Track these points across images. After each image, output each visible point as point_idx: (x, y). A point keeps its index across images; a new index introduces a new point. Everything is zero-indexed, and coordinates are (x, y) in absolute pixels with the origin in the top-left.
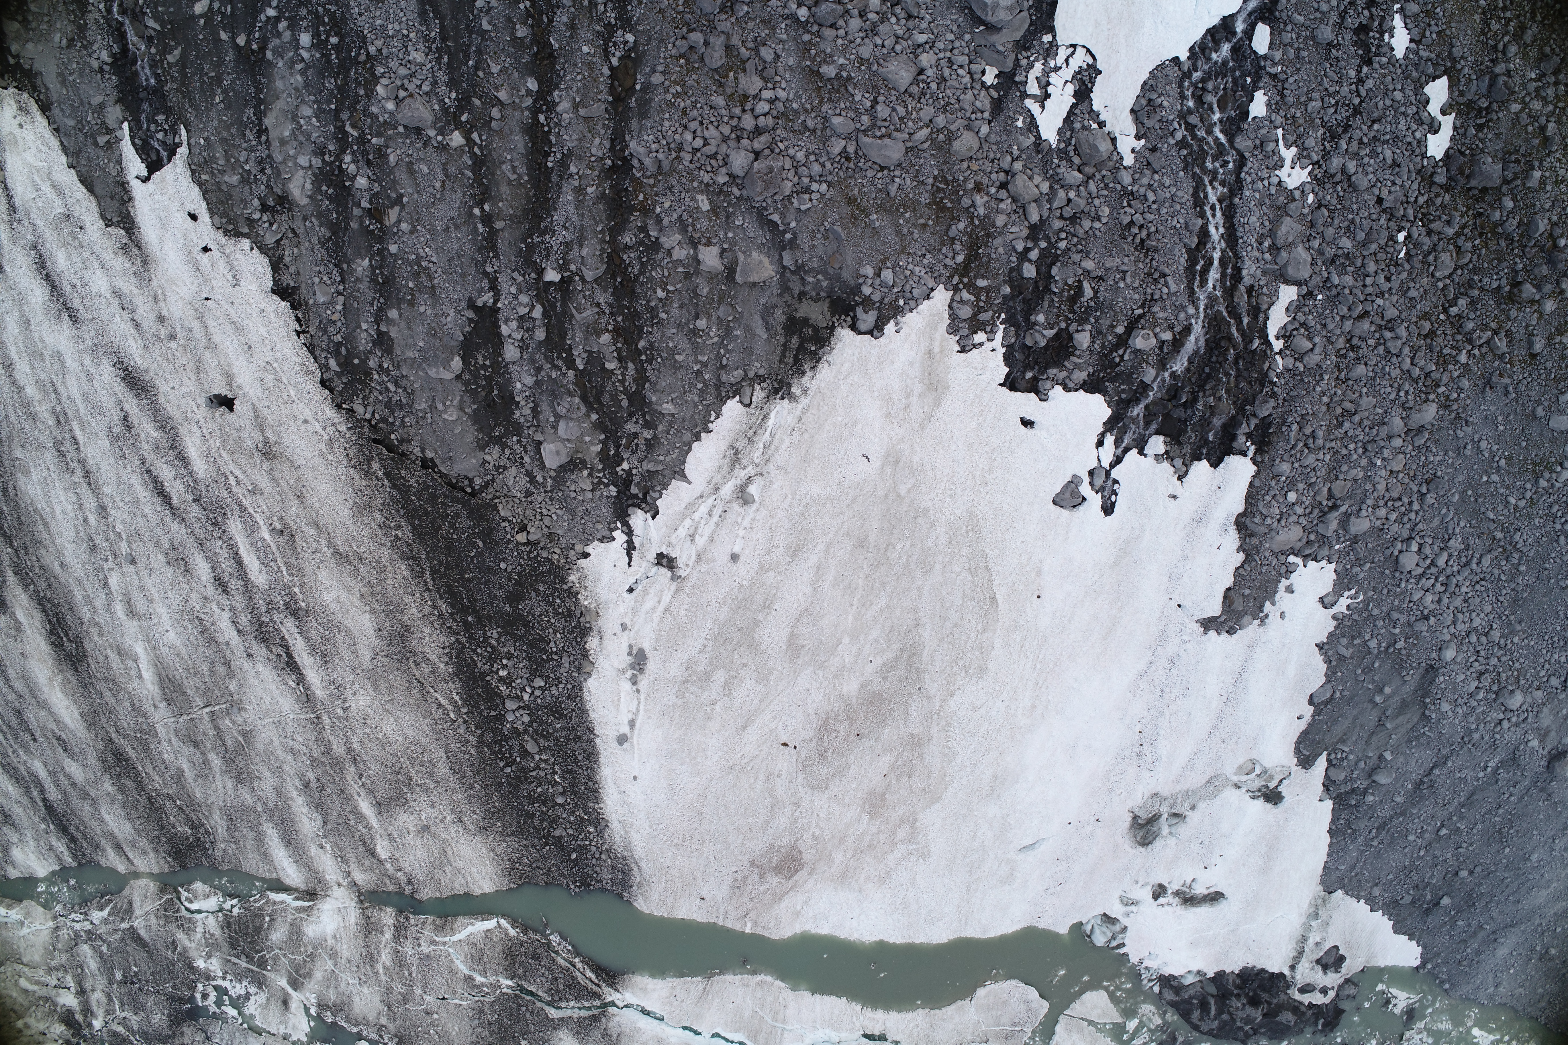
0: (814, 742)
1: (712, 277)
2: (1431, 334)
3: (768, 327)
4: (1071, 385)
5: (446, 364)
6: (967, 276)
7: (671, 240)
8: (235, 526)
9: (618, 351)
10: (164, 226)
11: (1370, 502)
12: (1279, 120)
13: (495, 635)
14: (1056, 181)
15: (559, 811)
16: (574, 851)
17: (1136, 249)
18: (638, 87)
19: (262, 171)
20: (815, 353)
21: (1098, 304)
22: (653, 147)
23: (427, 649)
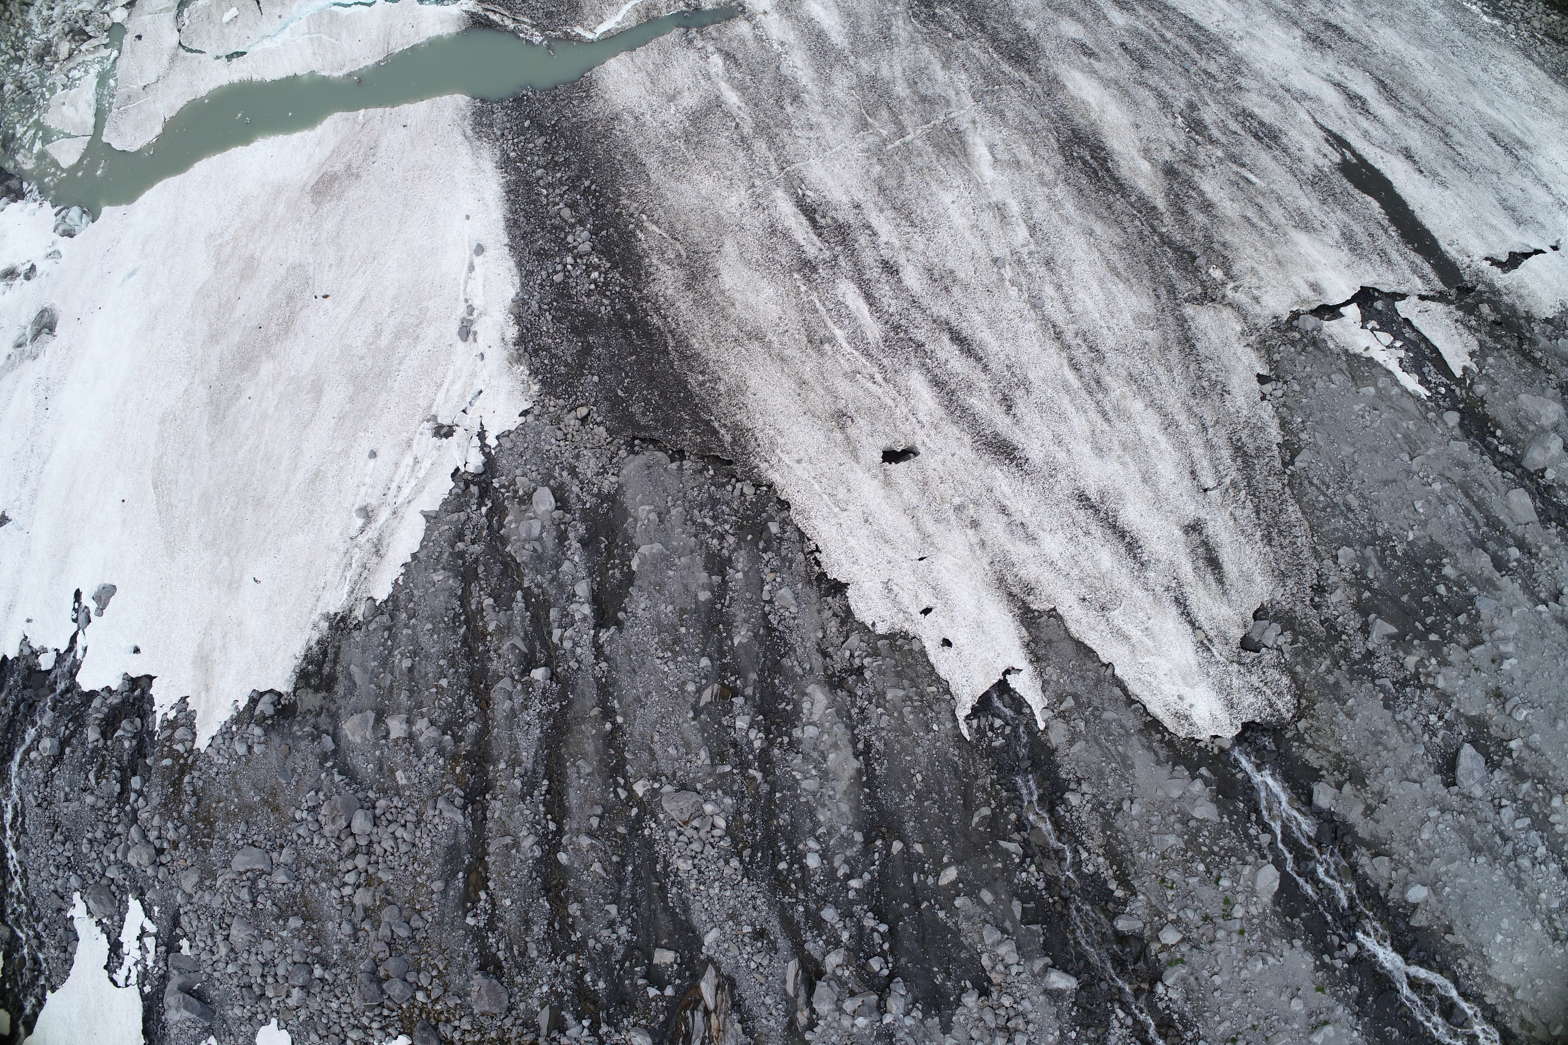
0: (298, 308)
1: (397, 710)
3: (350, 677)
4: (105, 694)
5: (646, 560)
6: (181, 766)
7: (429, 736)
8: (875, 332)
9: (482, 618)
10: (979, 625)
13: (603, 309)
14: (125, 866)
15: (542, 161)
16: (528, 128)
18: (461, 875)
19: (862, 710)
20: (308, 664)
21: (84, 769)
22: (437, 820)
23: (669, 273)
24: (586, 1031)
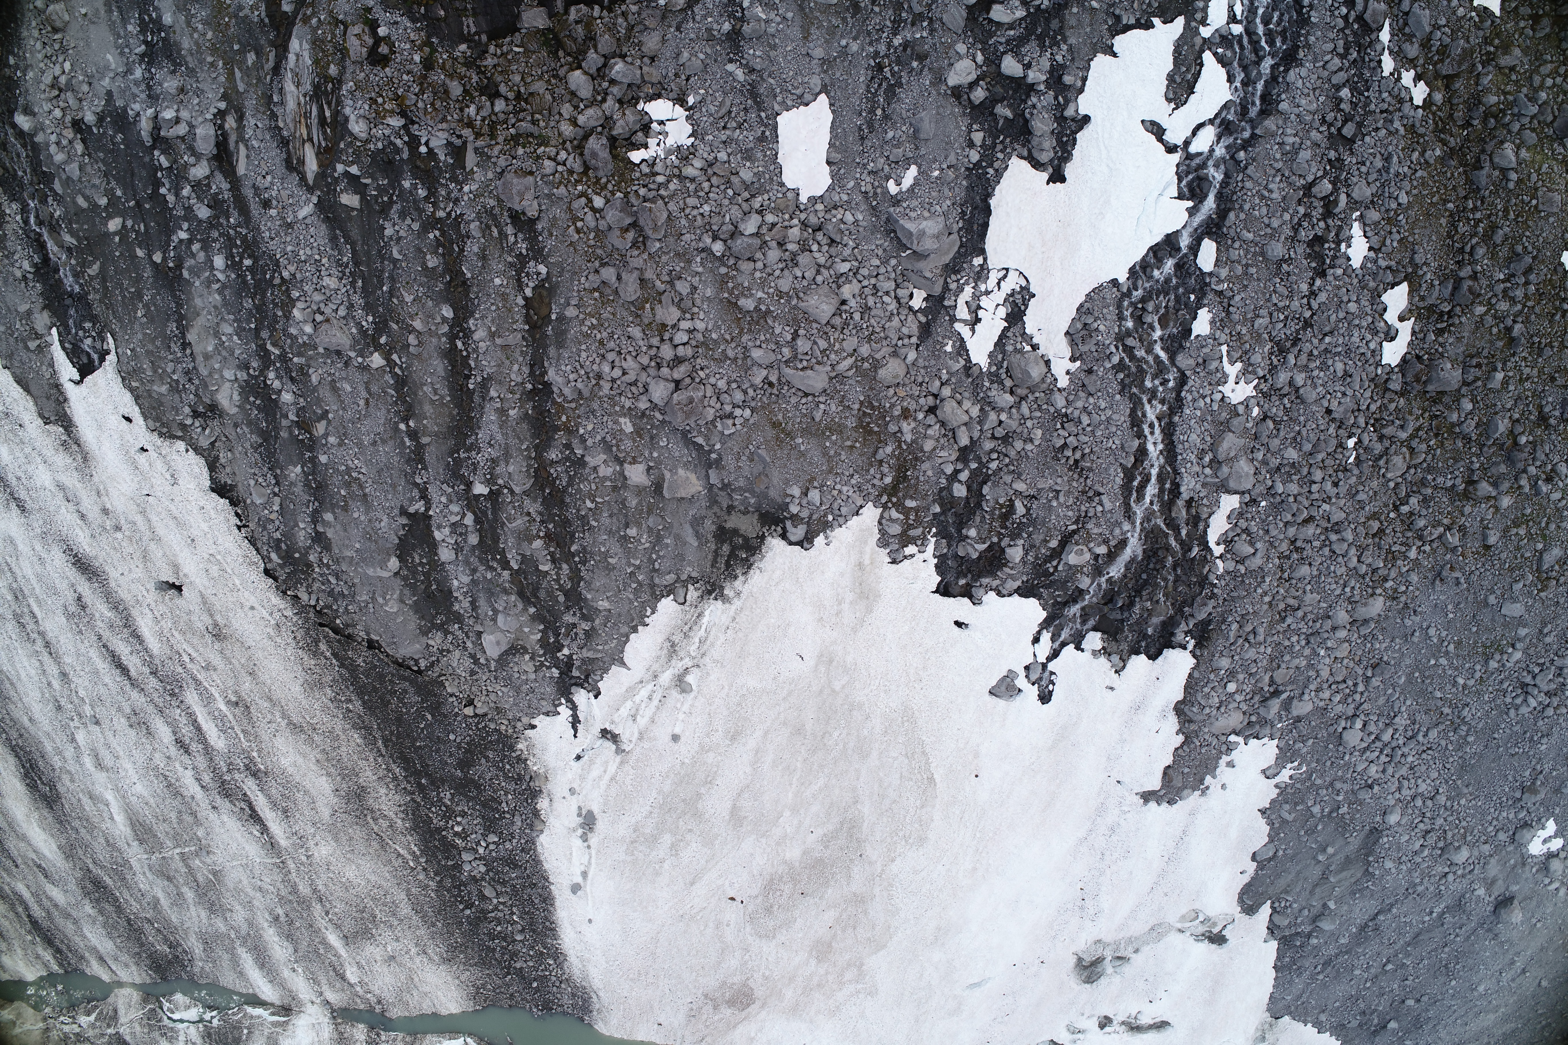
0: (760, 898)
1: (640, 491)
2: (1381, 531)
3: (697, 535)
4: (1005, 592)
5: (383, 565)
6: (895, 495)
7: (596, 459)
8: (191, 697)
9: (552, 554)
10: (100, 427)
11: (1312, 687)
12: (1223, 338)
13: (448, 796)
14: (987, 404)
15: (519, 946)
16: (535, 980)
17: (1070, 469)
18: (554, 317)
19: (190, 380)
20: (747, 560)
21: (1030, 520)
22: (572, 377)
23: (383, 807)
24: (423, 141)
